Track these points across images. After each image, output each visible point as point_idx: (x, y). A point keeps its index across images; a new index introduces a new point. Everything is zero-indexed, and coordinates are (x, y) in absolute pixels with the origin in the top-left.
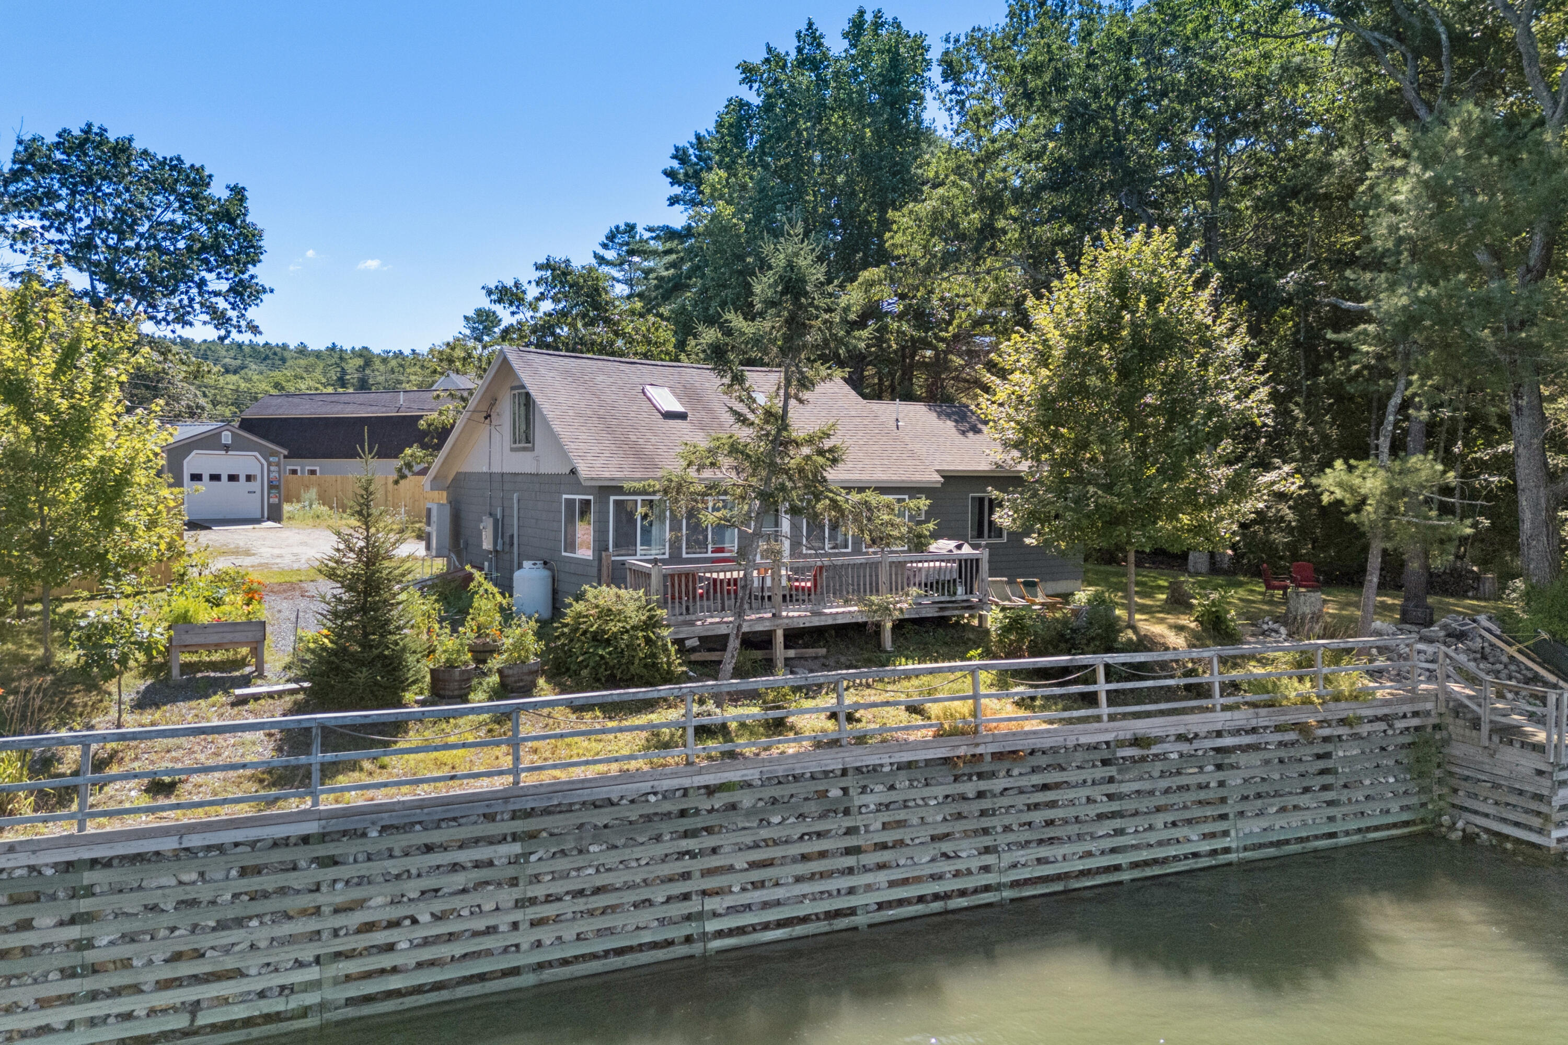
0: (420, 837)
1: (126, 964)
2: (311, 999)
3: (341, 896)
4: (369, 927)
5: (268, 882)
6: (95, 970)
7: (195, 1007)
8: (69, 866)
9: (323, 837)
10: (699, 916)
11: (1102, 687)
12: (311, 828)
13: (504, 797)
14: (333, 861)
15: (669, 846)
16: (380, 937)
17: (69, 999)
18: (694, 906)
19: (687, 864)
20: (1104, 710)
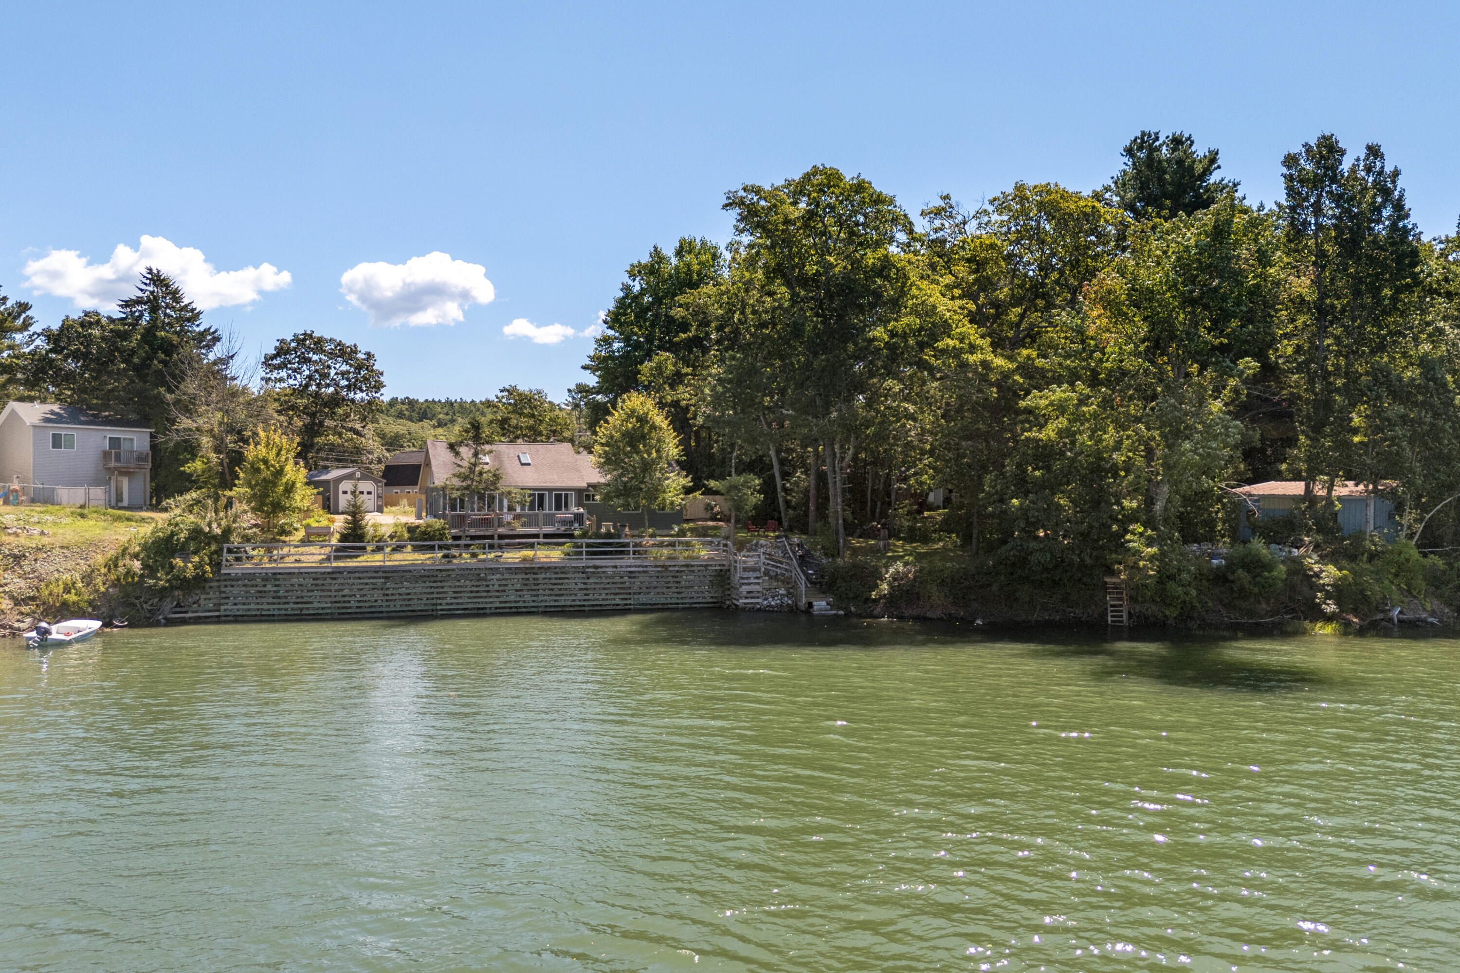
0: (357, 575)
1: (286, 597)
2: (329, 611)
3: (337, 587)
4: (344, 596)
5: (319, 582)
6: (279, 598)
7: (302, 609)
8: (274, 574)
9: (333, 573)
10: (436, 604)
11: (584, 549)
12: (329, 570)
13: (380, 567)
14: (335, 579)
15: (428, 584)
16: (346, 599)
17: (274, 604)
18: (435, 601)
19: (433, 590)
20: (584, 557)
